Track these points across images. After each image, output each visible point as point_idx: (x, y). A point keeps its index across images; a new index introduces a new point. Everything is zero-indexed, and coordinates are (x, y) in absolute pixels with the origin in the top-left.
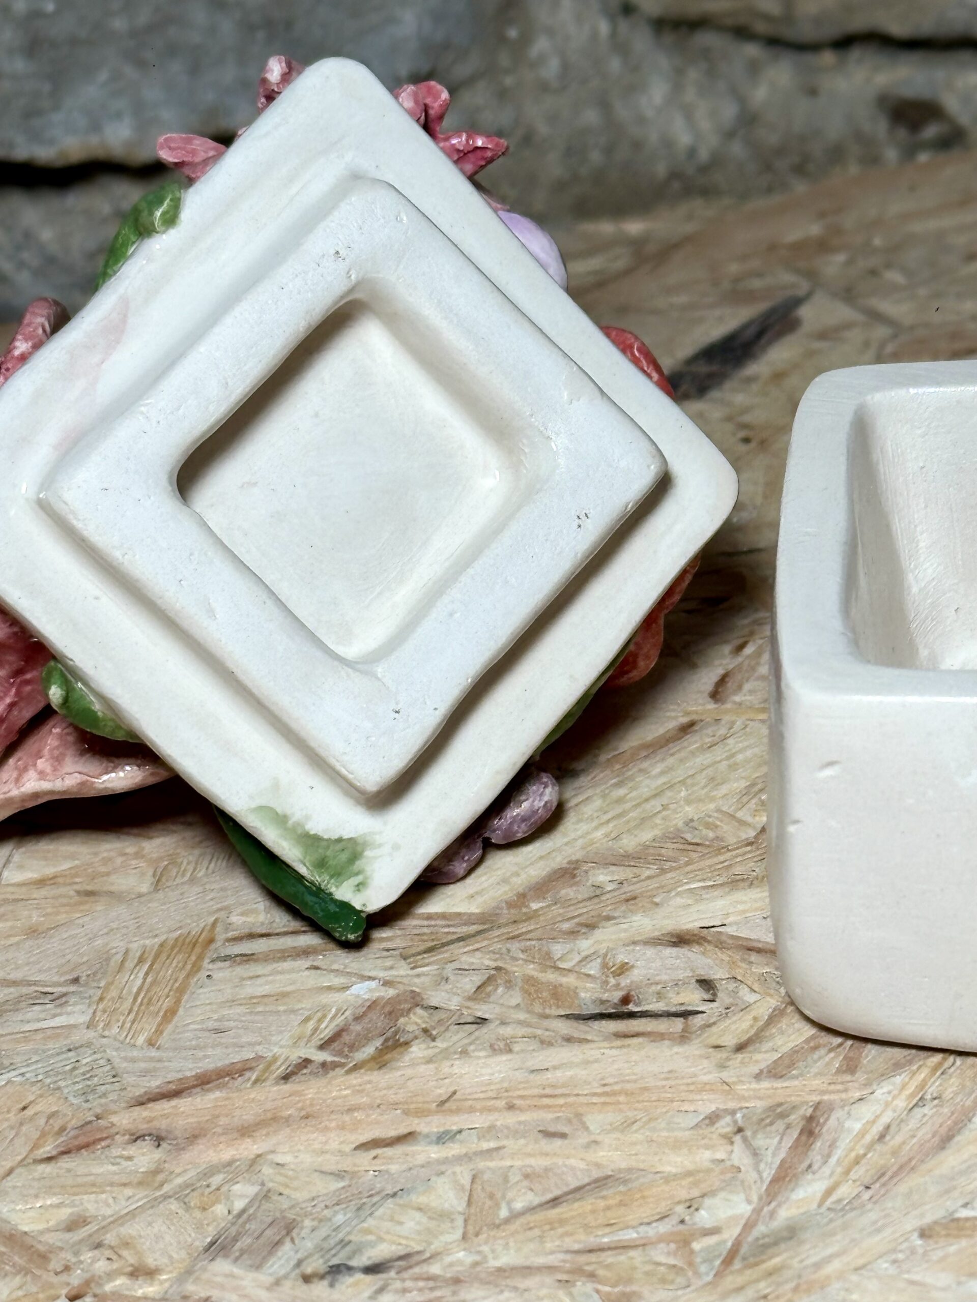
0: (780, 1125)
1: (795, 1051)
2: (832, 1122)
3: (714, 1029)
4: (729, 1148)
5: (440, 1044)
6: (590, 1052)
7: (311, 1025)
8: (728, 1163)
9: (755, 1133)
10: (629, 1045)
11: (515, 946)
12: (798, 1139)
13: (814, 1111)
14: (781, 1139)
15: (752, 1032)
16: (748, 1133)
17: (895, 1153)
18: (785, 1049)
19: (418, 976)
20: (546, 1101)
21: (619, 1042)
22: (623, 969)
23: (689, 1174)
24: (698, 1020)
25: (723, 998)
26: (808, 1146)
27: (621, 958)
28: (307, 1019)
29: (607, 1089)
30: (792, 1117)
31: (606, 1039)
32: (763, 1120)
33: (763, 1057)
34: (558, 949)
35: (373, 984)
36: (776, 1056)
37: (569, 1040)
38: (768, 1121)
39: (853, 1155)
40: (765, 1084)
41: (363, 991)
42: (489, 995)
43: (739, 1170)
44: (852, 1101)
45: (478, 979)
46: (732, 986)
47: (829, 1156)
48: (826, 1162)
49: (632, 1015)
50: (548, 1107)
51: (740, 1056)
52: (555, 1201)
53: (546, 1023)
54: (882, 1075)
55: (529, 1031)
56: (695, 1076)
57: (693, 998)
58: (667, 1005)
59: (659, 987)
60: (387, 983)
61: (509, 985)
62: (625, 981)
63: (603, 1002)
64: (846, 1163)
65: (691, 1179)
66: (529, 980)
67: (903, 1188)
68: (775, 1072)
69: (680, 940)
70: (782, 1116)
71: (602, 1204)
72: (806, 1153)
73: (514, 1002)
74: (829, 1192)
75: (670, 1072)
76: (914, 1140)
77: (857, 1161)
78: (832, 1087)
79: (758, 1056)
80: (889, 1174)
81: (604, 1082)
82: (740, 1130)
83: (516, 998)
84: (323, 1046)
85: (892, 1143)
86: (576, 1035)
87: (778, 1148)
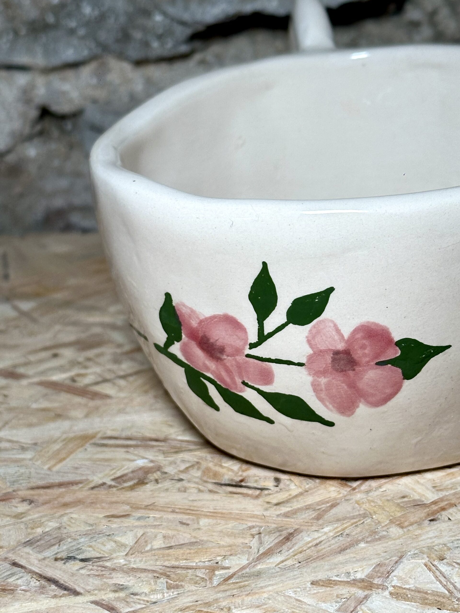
0: (278, 534)
2: (300, 536)
3: (271, 496)
4: (252, 539)
5: (160, 486)
6: (216, 497)
7: (113, 472)
8: (249, 544)
9: (265, 535)
12: (282, 540)
13: (295, 531)
14: (275, 539)
16: (262, 535)
17: (318, 552)
18: (295, 507)
19: (165, 460)
20: (188, 511)
21: (230, 495)
23: (230, 546)
24: (266, 492)
25: (281, 485)
28: (113, 469)
29: (215, 511)
31: (226, 493)
32: (271, 531)
33: (284, 509)
35: (146, 461)
36: (290, 509)
37: (211, 491)
38: (273, 532)
39: (301, 549)
41: (141, 463)
43: (251, 548)
44: (312, 530)
45: (188, 465)
47: (291, 549)
48: (289, 550)
49: (241, 486)
51: (275, 507)
52: (170, 548)
53: (206, 484)
54: (330, 523)
55: (196, 486)
56: (253, 511)
60: (152, 461)
63: (232, 480)
64: (296, 553)
65: (230, 548)
67: (314, 565)
68: (286, 515)
70: (280, 531)
71: (188, 551)
72: (281, 546)
74: (283, 562)
76: (330, 548)
77: (301, 552)
78: (306, 524)
80: (311, 559)
81: (215, 508)
82: (260, 533)
83: (198, 474)
84: (113, 480)
85: (319, 548)
86: (215, 490)
87: (271, 542)
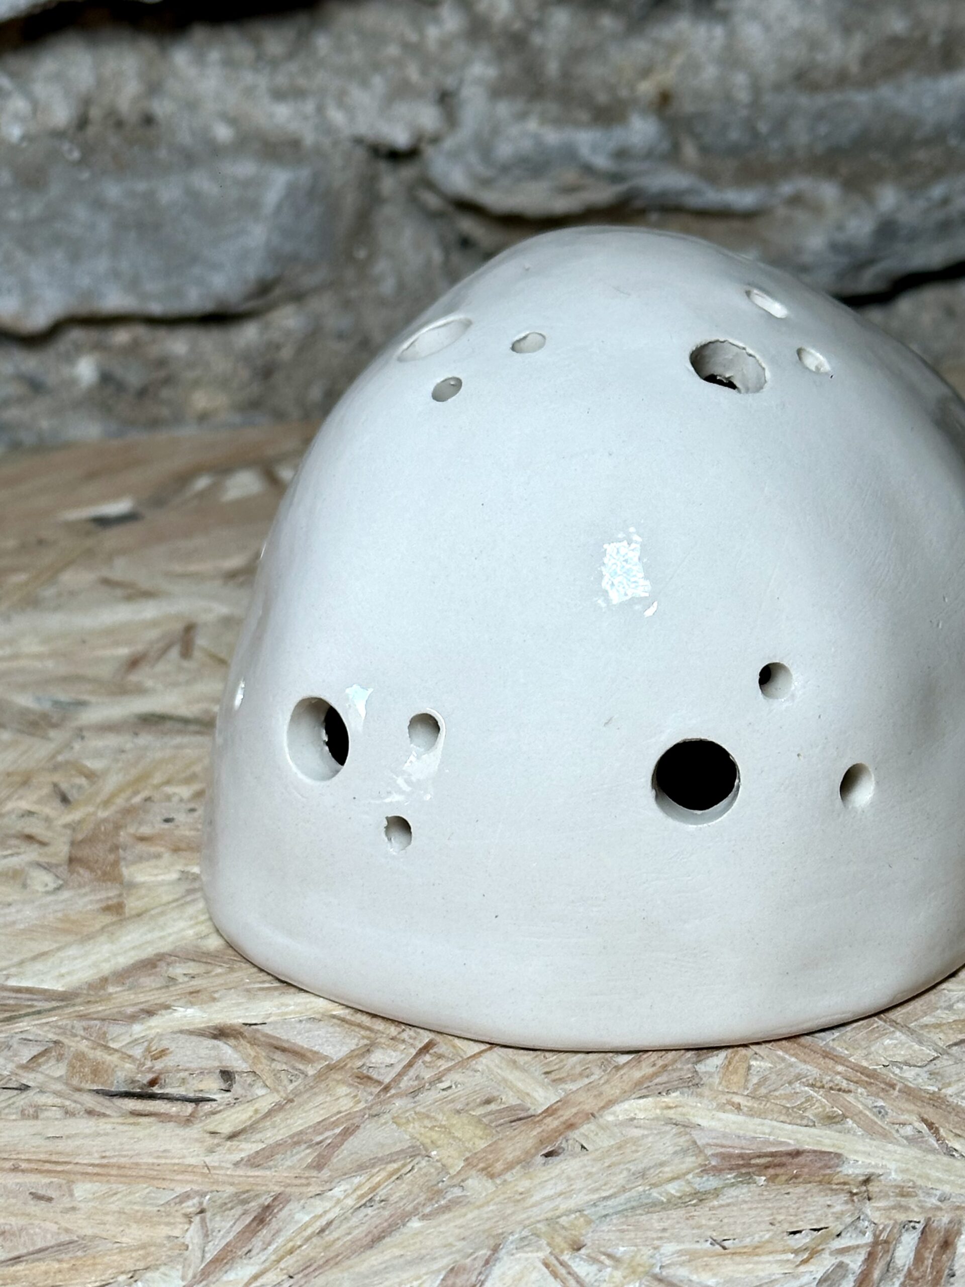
1: (278, 1145)
10: (138, 1124)
11: (79, 1025)
15: (249, 1123)
22: (163, 1053)
26: (255, 1233)
27: (165, 1044)
30: (253, 1204)
34: (114, 1030)
40: (240, 1172)
42: (39, 1065)
46: (249, 1080)
50: (49, 1171)
57: (211, 1086)
58: (187, 1090)
59: (187, 1073)
61: (60, 1058)
62: (159, 1065)
66: (80, 1057)
69: (221, 1033)
73: (58, 1074)
75: (165, 1151)
79: (244, 1145)
